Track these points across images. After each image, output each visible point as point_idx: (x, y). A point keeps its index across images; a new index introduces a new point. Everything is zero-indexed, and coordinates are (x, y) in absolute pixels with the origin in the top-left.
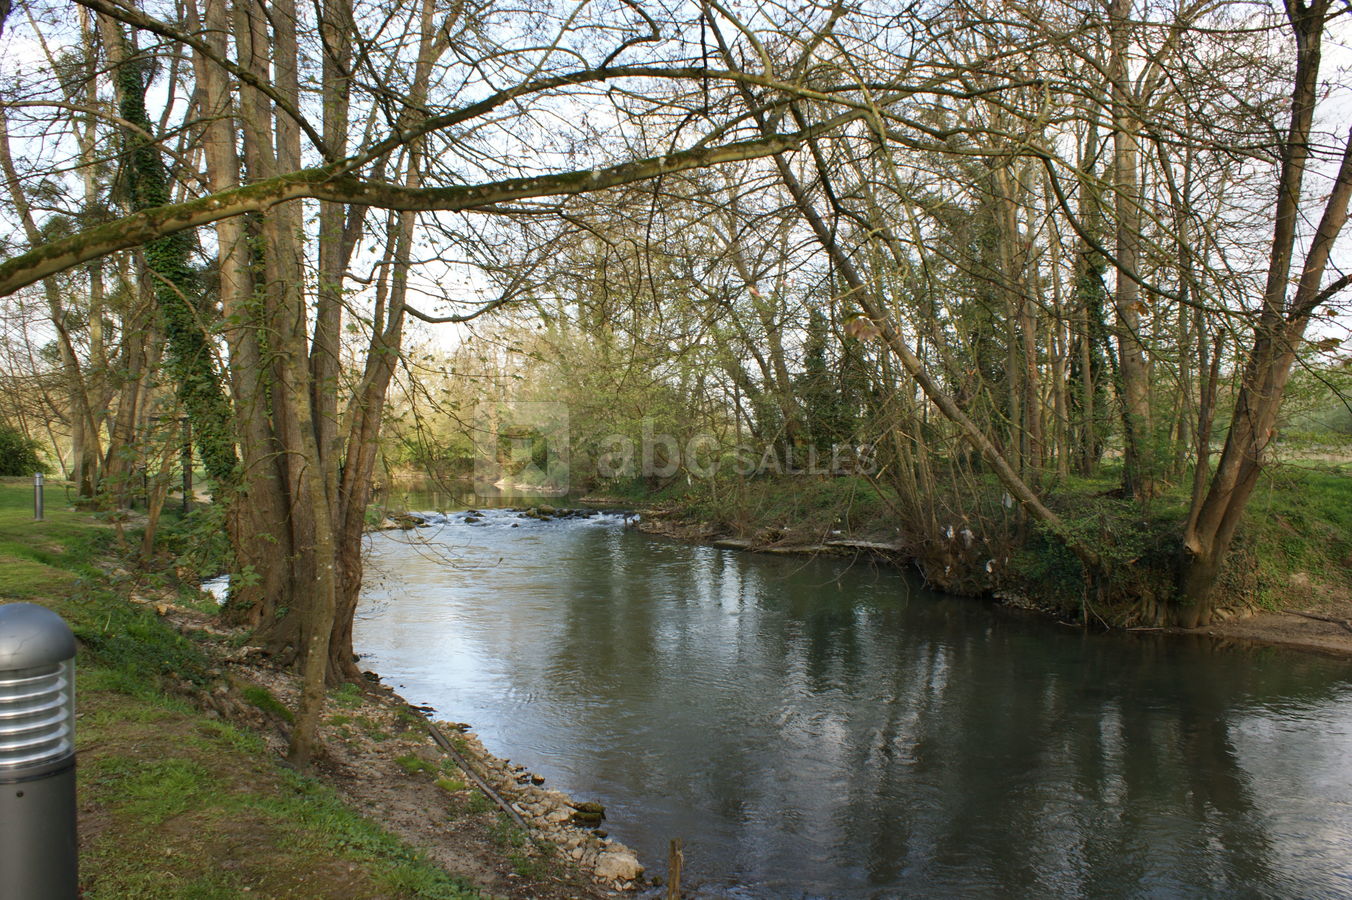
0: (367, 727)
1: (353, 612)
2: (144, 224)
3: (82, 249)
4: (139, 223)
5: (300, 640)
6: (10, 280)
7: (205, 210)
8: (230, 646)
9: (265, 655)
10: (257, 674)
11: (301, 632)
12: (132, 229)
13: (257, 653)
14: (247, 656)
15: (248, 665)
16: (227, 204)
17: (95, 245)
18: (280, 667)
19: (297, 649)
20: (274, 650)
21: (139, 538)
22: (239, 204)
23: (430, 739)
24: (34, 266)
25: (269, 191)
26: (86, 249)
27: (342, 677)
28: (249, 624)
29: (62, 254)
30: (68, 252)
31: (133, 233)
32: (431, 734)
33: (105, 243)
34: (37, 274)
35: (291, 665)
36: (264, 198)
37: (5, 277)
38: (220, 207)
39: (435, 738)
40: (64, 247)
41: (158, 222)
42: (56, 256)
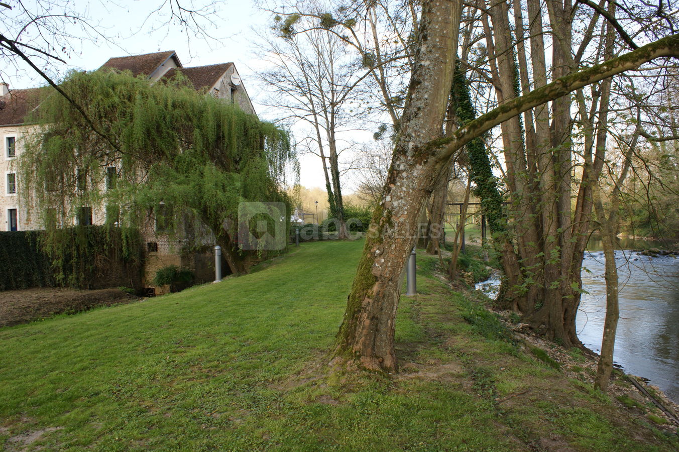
0: (593, 375)
1: (577, 308)
2: (560, 86)
3: (521, 106)
4: (556, 86)
5: (549, 322)
6: (481, 128)
7: (598, 73)
8: (512, 322)
9: (531, 328)
10: (527, 338)
11: (549, 317)
12: (552, 91)
13: (527, 327)
14: (522, 328)
15: (523, 333)
16: (612, 67)
17: (529, 102)
18: (538, 335)
19: (548, 327)
20: (535, 326)
21: (447, 263)
22: (620, 66)
23: (633, 387)
24: (495, 118)
25: (640, 55)
26: (524, 106)
27: (571, 343)
28: (510, 310)
29: (510, 110)
30: (513, 108)
31: (553, 93)
32: (633, 384)
33: (535, 101)
34: (496, 123)
35: (544, 335)
36: (637, 61)
37: (479, 126)
38: (608, 70)
39: (636, 386)
40: (511, 105)
41: (568, 84)
42: (507, 111)
